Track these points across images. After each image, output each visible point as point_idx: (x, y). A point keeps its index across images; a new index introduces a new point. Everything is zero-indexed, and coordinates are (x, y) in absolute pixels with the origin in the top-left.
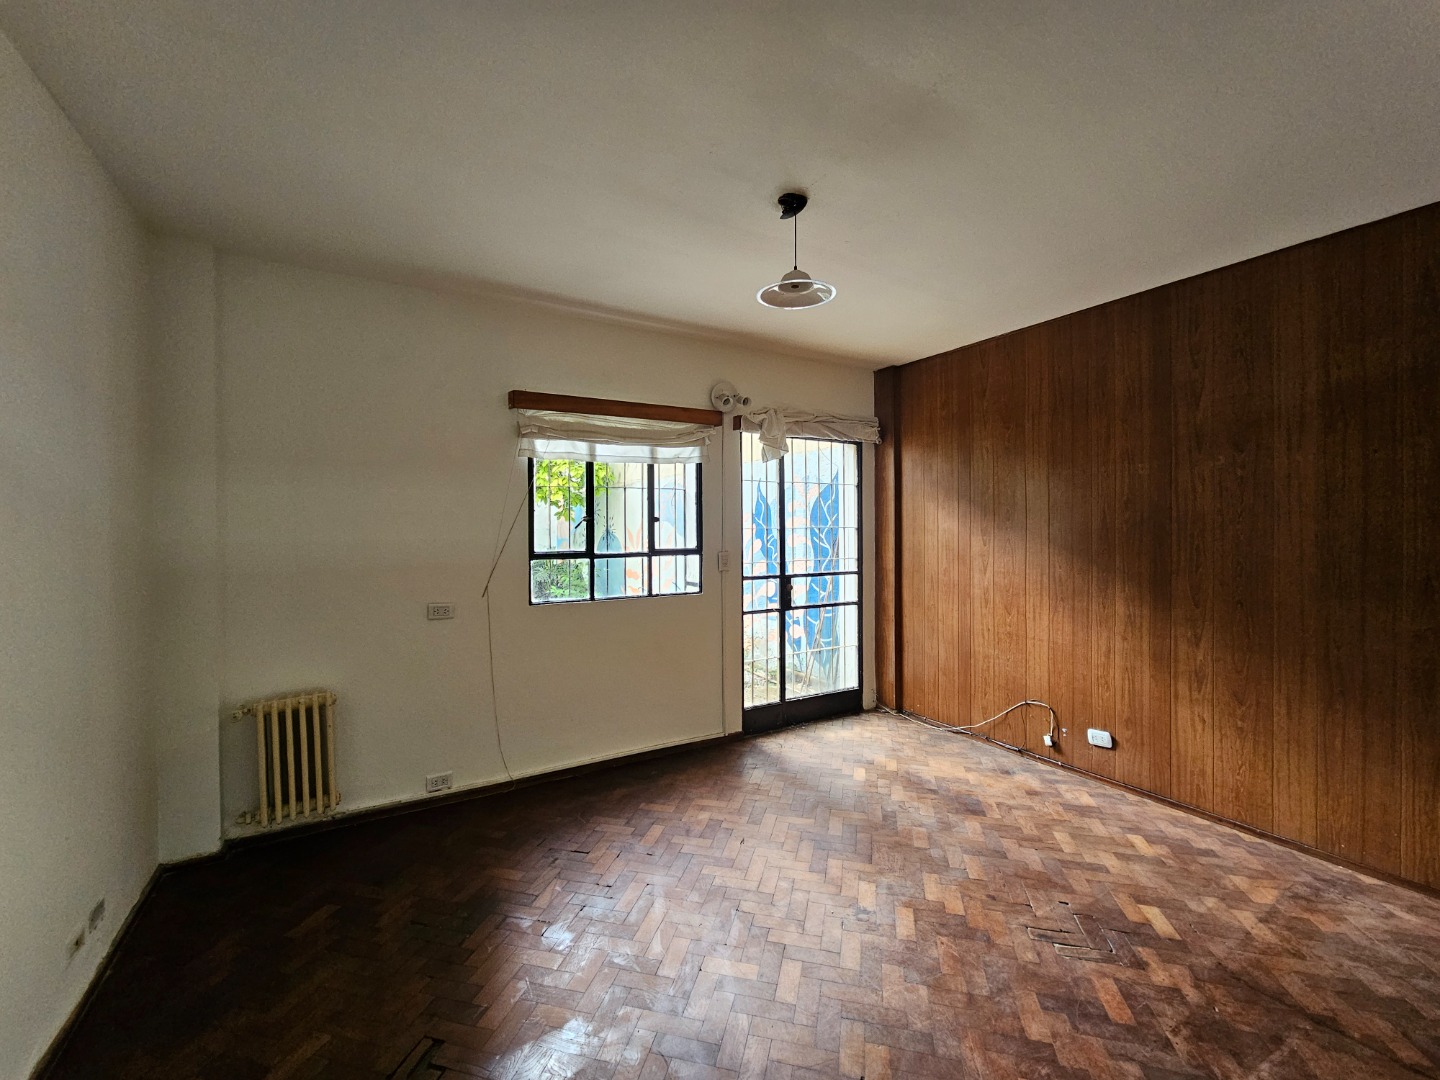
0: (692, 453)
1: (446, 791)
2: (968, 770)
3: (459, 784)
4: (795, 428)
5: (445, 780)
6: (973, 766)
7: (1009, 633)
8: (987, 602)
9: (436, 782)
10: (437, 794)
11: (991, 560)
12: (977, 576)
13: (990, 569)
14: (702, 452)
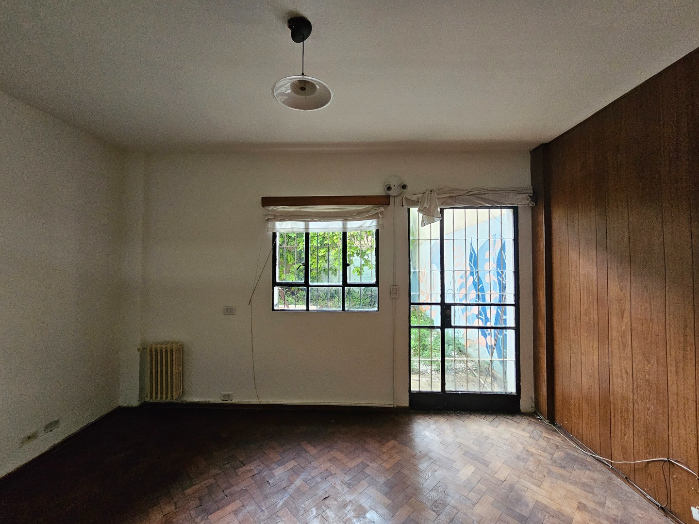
0: (371, 224)
1: (229, 402)
2: (581, 507)
3: (235, 401)
4: (449, 201)
5: (229, 396)
6: (591, 505)
7: (648, 381)
8: (624, 346)
9: (225, 396)
10: (225, 402)
11: (628, 305)
12: (614, 321)
13: (626, 314)
14: (378, 222)
